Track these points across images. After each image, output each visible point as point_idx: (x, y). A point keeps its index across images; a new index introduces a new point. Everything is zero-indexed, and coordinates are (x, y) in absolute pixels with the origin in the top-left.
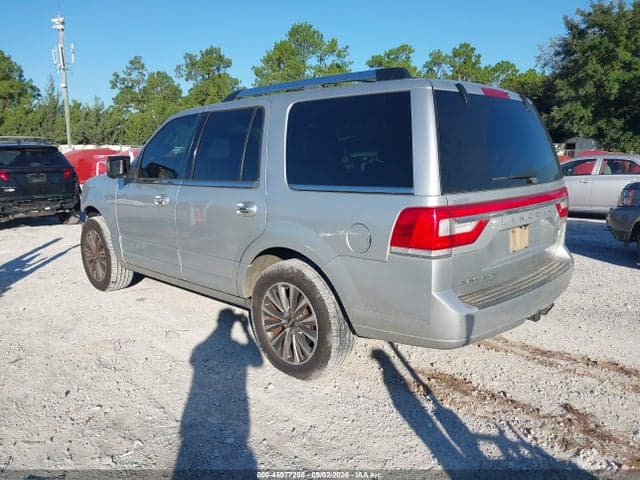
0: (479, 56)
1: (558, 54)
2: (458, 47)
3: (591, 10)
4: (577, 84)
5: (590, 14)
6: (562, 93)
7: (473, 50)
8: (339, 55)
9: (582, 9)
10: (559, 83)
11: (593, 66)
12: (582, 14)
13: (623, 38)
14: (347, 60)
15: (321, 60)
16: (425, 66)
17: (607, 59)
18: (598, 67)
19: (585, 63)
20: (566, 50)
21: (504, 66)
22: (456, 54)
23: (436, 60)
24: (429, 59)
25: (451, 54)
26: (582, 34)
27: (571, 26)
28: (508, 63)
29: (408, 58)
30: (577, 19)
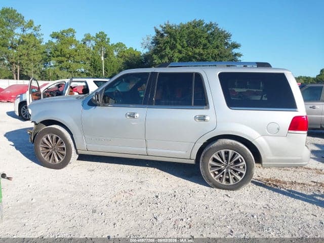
0: (109, 39)
1: (152, 43)
2: (98, 33)
3: (165, 26)
4: (162, 57)
5: (165, 28)
6: (156, 61)
7: (106, 35)
8: (35, 29)
9: (162, 25)
10: (154, 56)
11: (168, 50)
12: (162, 27)
13: (178, 40)
14: (40, 32)
15: (24, 31)
16: (82, 41)
17: (173, 48)
18: (170, 51)
19: (165, 49)
20: (156, 42)
21: (120, 45)
22: (97, 36)
23: (88, 38)
24: (84, 38)
25: (95, 36)
26: (162, 35)
27: (158, 32)
28: (122, 43)
29: (73, 36)
30: (160, 29)
